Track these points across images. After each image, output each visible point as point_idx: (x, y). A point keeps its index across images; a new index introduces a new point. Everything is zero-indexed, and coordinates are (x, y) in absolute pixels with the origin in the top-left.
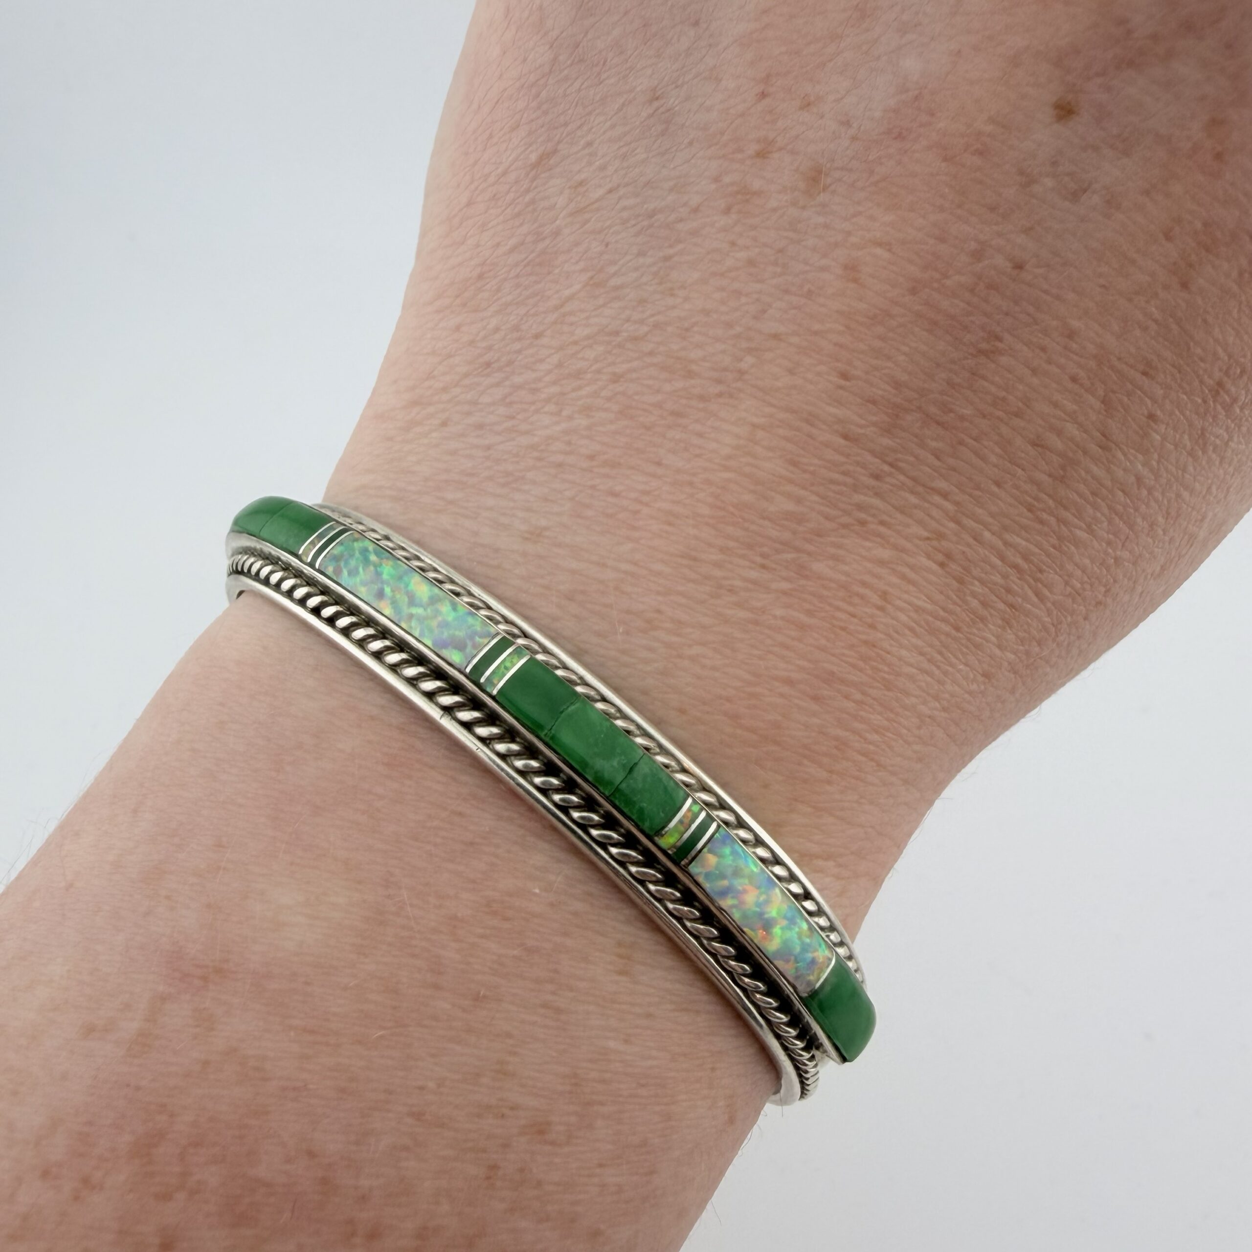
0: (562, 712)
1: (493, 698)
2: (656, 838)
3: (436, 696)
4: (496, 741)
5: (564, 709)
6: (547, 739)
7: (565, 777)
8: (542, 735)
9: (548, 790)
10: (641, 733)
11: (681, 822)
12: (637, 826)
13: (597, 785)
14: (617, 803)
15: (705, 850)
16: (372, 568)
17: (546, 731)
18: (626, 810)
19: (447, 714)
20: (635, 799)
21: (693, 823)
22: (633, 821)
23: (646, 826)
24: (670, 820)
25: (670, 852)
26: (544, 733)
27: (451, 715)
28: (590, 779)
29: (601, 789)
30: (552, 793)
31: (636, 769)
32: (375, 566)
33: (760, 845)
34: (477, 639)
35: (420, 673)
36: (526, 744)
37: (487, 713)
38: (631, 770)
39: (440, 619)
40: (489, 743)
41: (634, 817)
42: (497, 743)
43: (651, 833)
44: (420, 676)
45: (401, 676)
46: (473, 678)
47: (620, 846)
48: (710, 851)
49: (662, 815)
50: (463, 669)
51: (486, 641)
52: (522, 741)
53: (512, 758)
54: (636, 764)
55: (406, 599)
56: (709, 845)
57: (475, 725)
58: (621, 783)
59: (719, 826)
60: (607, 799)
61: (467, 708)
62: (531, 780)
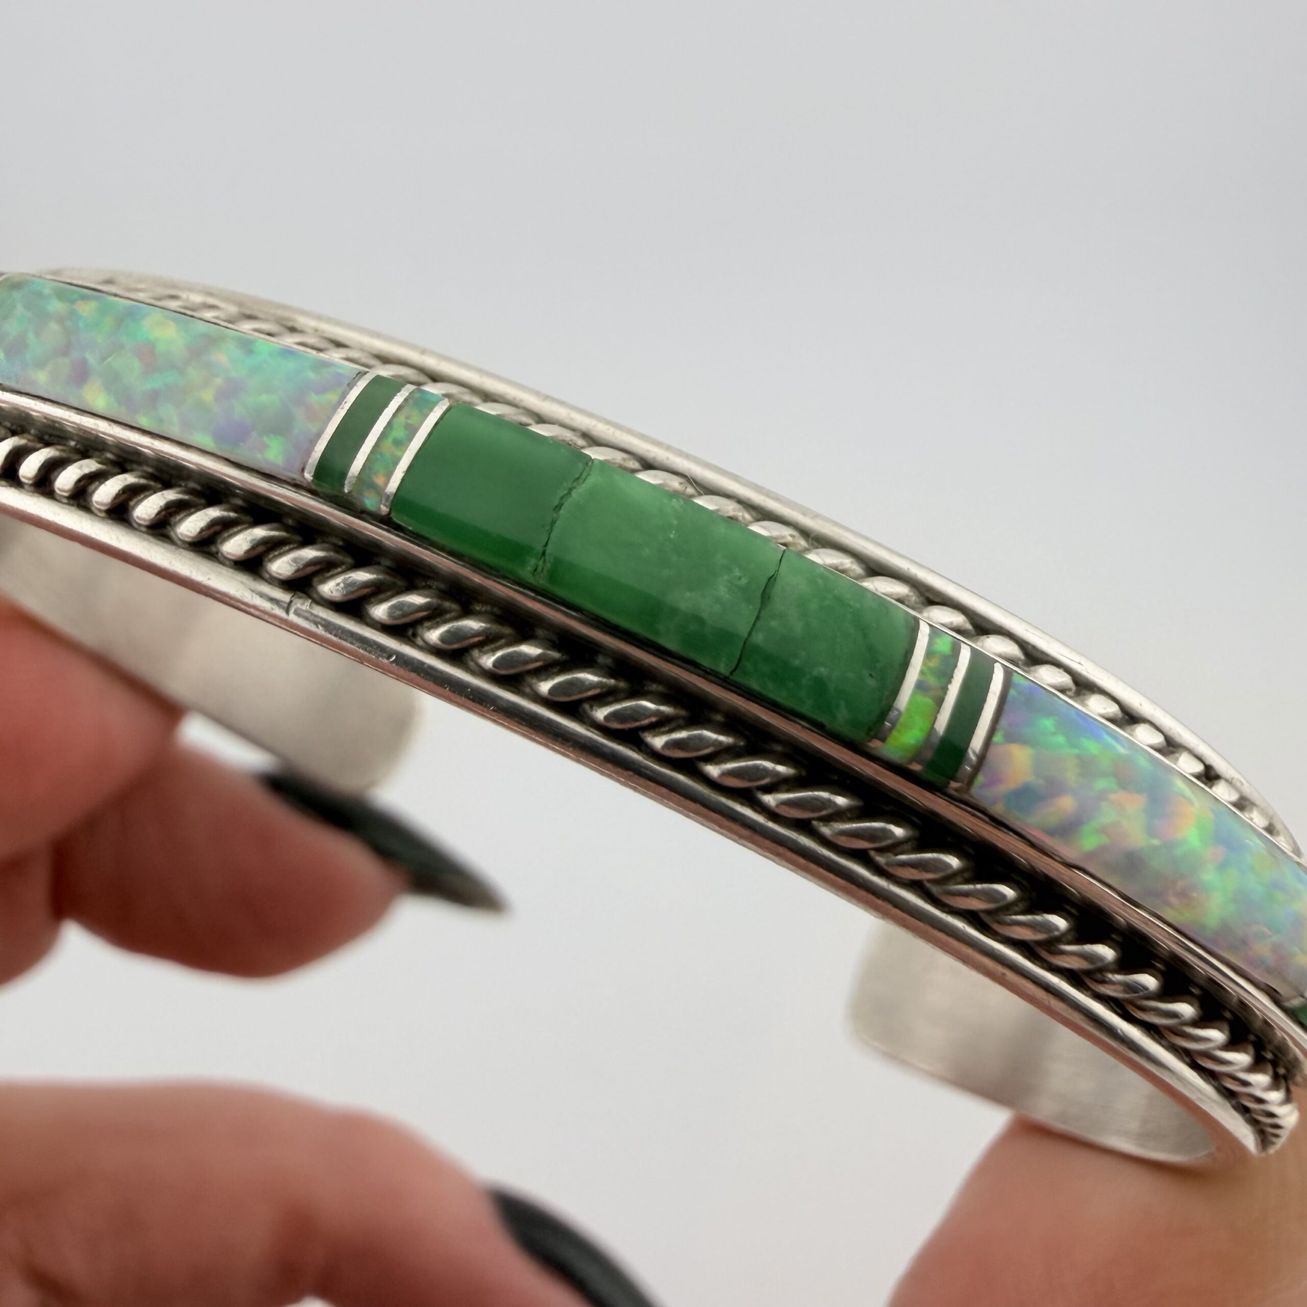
0: (558, 507)
1: (386, 522)
2: (875, 745)
3: (264, 563)
4: (427, 624)
5: (562, 498)
6: (541, 582)
7: (609, 661)
8: (525, 573)
9: (580, 702)
10: (752, 516)
11: (920, 686)
12: (819, 728)
13: (693, 656)
14: (755, 685)
15: (998, 738)
16: (54, 326)
17: (533, 561)
18: (780, 696)
19: (300, 598)
20: (797, 663)
21: (950, 682)
22: (803, 717)
23: (841, 719)
24: (895, 692)
25: (916, 767)
26: (529, 568)
27: (310, 597)
28: (671, 645)
29: (705, 662)
30: (591, 707)
31: (776, 590)
32: (61, 320)
33: (1084, 691)
34: (314, 398)
35: (214, 523)
36: (496, 610)
37: (388, 567)
38: (765, 597)
39: (219, 381)
40: (415, 635)
41: (806, 709)
42: (429, 629)
43: (857, 735)
44: (217, 528)
45: (179, 543)
46: (326, 489)
47: (786, 787)
48: (1011, 738)
49: (872, 682)
50: (296, 476)
51: (333, 397)
52: (489, 608)
53: (475, 653)
54: (772, 580)
55: (137, 364)
56: (1003, 722)
57: (369, 603)
58: (750, 634)
59: (1008, 674)
60: (725, 682)
61: (339, 570)
62: (532, 689)
